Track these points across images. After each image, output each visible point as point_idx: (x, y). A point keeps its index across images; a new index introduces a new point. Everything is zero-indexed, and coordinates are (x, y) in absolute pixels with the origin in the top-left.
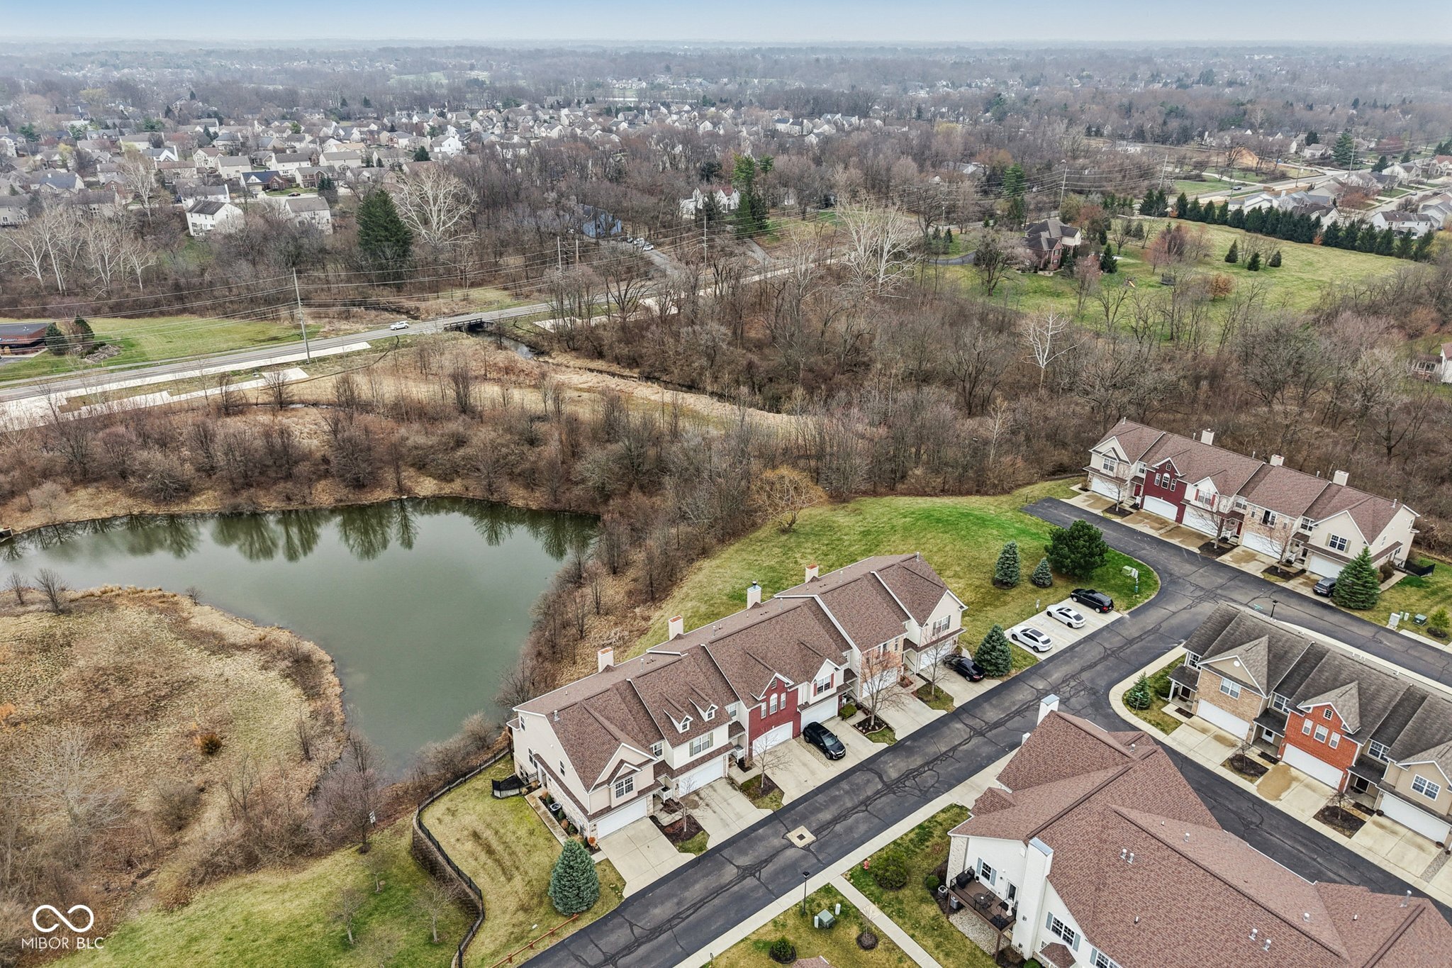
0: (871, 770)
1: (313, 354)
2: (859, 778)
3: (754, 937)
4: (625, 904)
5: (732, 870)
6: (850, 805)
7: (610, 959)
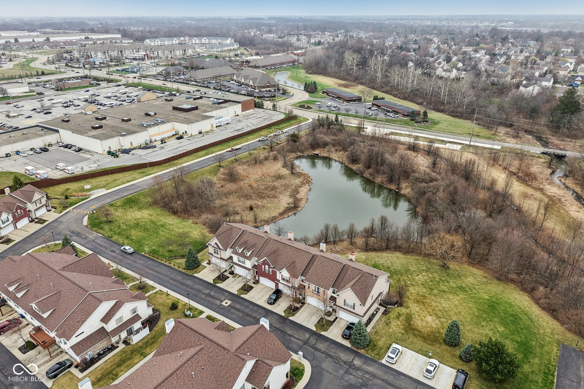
0: (267, 313)
1: (472, 143)
2: (262, 311)
3: (179, 301)
4: (191, 276)
5: (208, 291)
6: (245, 311)
7: (171, 279)
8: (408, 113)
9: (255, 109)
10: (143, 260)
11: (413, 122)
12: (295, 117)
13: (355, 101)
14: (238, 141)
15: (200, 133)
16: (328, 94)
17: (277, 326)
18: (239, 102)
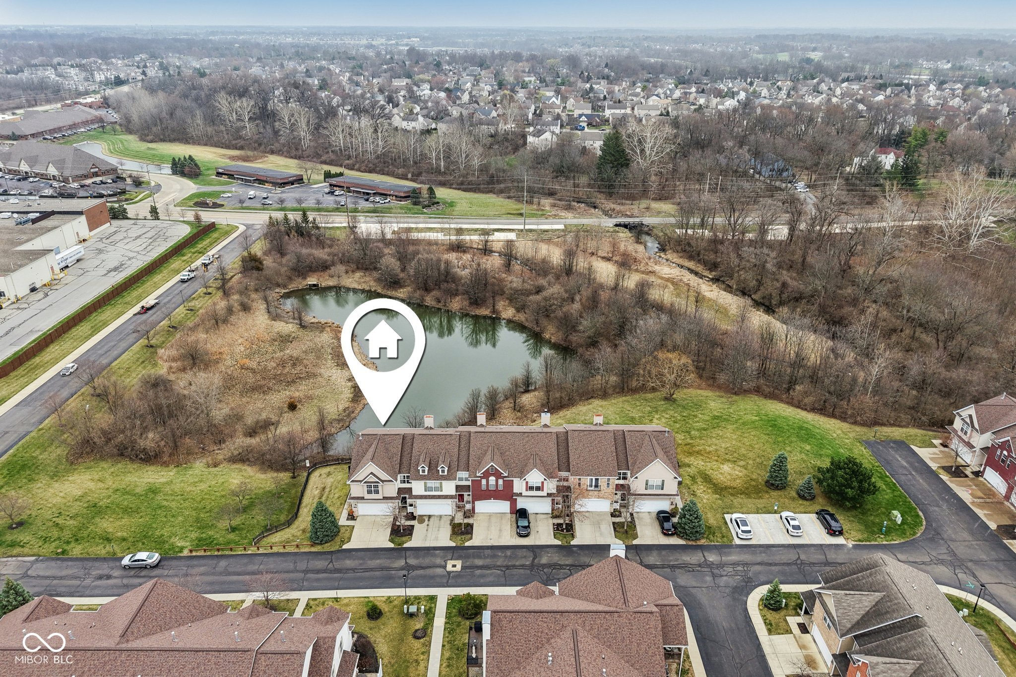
0: (533, 551)
2: (524, 552)
3: (371, 599)
4: (338, 551)
5: (402, 563)
6: (498, 564)
7: (306, 572)
8: (405, 192)
9: (113, 222)
10: (205, 565)
11: (420, 207)
12: (212, 227)
13: (293, 184)
14: (140, 290)
15: (33, 290)
16: (231, 176)
17: (567, 563)
18: (80, 213)
